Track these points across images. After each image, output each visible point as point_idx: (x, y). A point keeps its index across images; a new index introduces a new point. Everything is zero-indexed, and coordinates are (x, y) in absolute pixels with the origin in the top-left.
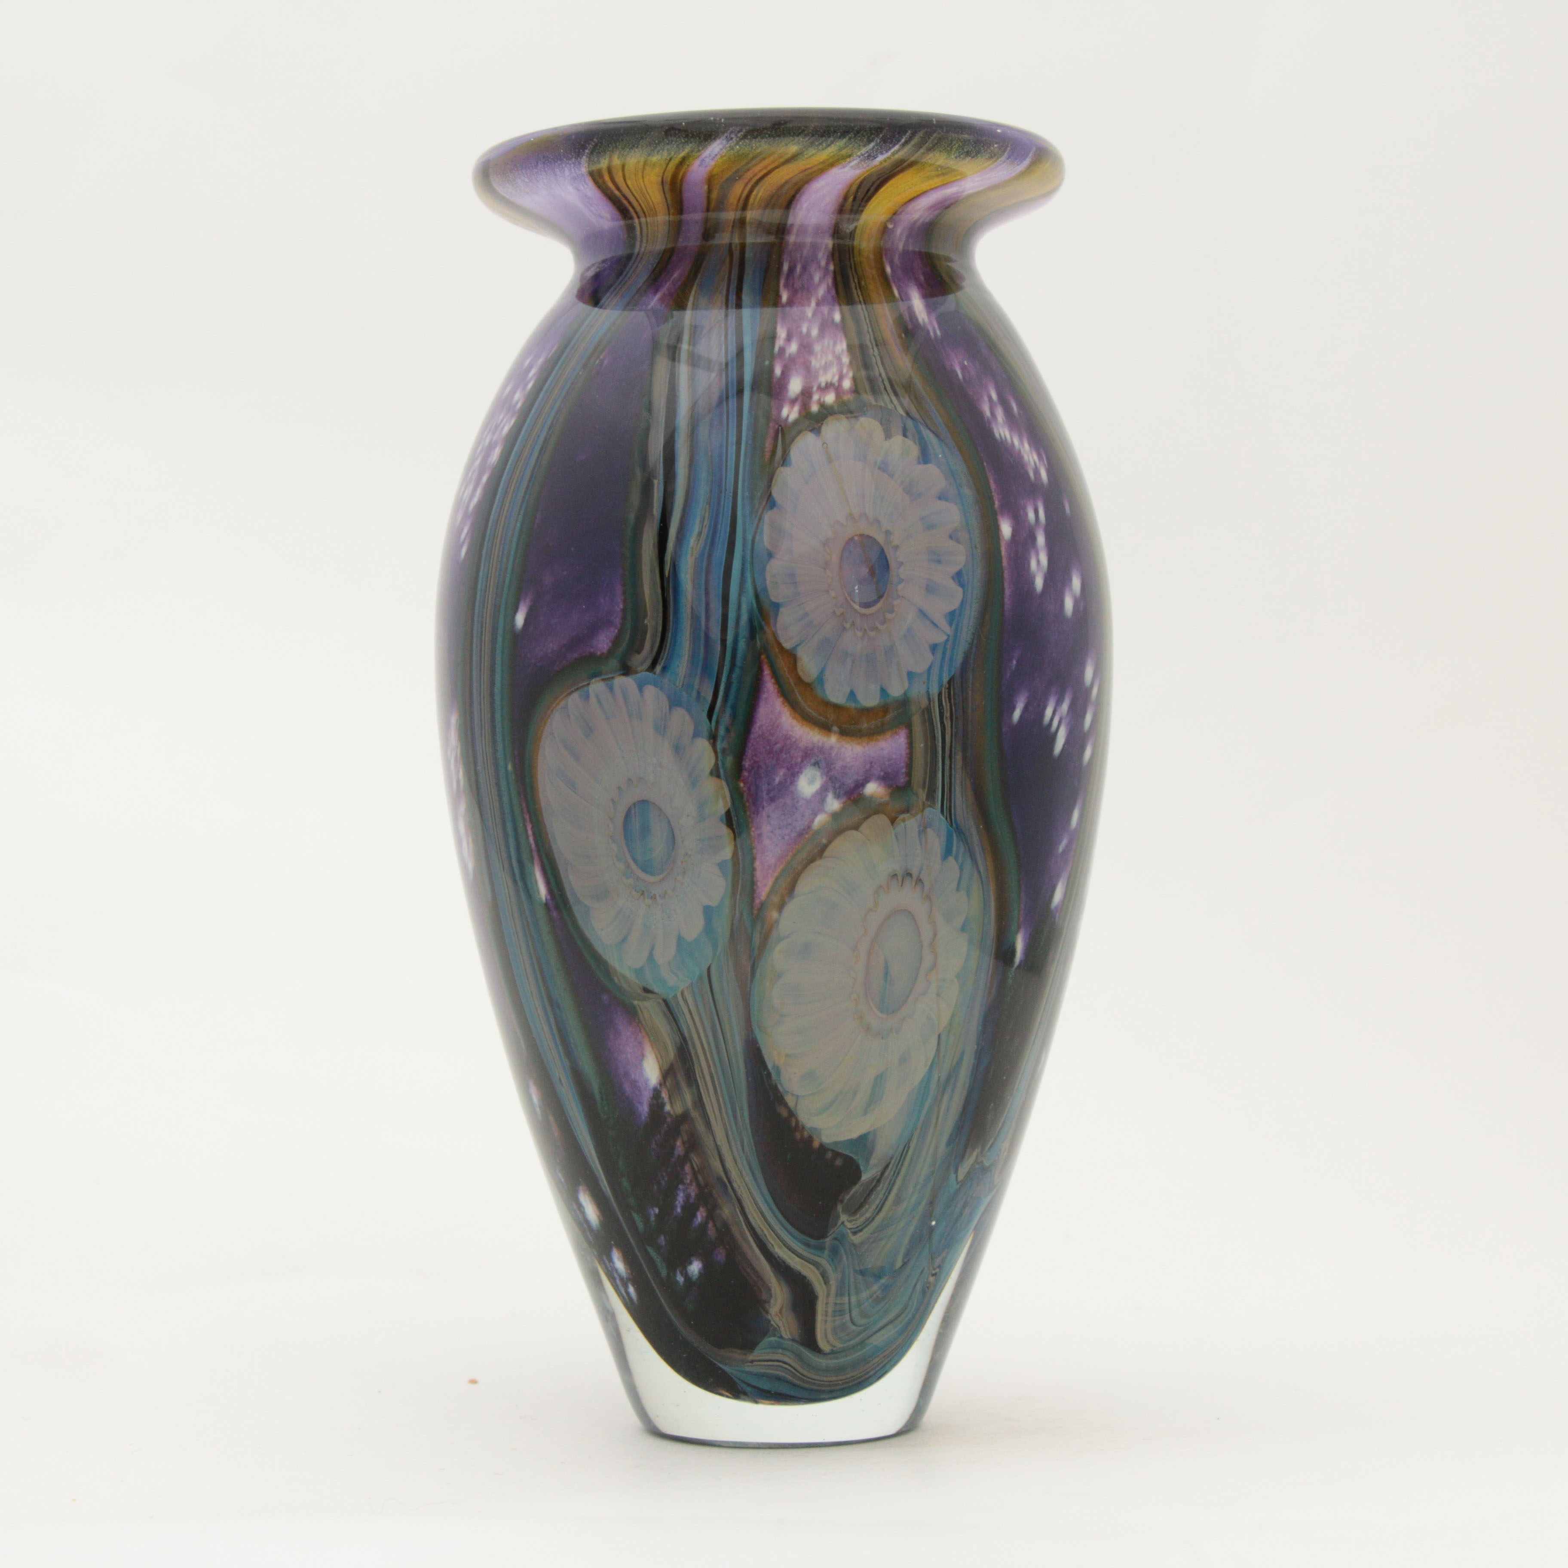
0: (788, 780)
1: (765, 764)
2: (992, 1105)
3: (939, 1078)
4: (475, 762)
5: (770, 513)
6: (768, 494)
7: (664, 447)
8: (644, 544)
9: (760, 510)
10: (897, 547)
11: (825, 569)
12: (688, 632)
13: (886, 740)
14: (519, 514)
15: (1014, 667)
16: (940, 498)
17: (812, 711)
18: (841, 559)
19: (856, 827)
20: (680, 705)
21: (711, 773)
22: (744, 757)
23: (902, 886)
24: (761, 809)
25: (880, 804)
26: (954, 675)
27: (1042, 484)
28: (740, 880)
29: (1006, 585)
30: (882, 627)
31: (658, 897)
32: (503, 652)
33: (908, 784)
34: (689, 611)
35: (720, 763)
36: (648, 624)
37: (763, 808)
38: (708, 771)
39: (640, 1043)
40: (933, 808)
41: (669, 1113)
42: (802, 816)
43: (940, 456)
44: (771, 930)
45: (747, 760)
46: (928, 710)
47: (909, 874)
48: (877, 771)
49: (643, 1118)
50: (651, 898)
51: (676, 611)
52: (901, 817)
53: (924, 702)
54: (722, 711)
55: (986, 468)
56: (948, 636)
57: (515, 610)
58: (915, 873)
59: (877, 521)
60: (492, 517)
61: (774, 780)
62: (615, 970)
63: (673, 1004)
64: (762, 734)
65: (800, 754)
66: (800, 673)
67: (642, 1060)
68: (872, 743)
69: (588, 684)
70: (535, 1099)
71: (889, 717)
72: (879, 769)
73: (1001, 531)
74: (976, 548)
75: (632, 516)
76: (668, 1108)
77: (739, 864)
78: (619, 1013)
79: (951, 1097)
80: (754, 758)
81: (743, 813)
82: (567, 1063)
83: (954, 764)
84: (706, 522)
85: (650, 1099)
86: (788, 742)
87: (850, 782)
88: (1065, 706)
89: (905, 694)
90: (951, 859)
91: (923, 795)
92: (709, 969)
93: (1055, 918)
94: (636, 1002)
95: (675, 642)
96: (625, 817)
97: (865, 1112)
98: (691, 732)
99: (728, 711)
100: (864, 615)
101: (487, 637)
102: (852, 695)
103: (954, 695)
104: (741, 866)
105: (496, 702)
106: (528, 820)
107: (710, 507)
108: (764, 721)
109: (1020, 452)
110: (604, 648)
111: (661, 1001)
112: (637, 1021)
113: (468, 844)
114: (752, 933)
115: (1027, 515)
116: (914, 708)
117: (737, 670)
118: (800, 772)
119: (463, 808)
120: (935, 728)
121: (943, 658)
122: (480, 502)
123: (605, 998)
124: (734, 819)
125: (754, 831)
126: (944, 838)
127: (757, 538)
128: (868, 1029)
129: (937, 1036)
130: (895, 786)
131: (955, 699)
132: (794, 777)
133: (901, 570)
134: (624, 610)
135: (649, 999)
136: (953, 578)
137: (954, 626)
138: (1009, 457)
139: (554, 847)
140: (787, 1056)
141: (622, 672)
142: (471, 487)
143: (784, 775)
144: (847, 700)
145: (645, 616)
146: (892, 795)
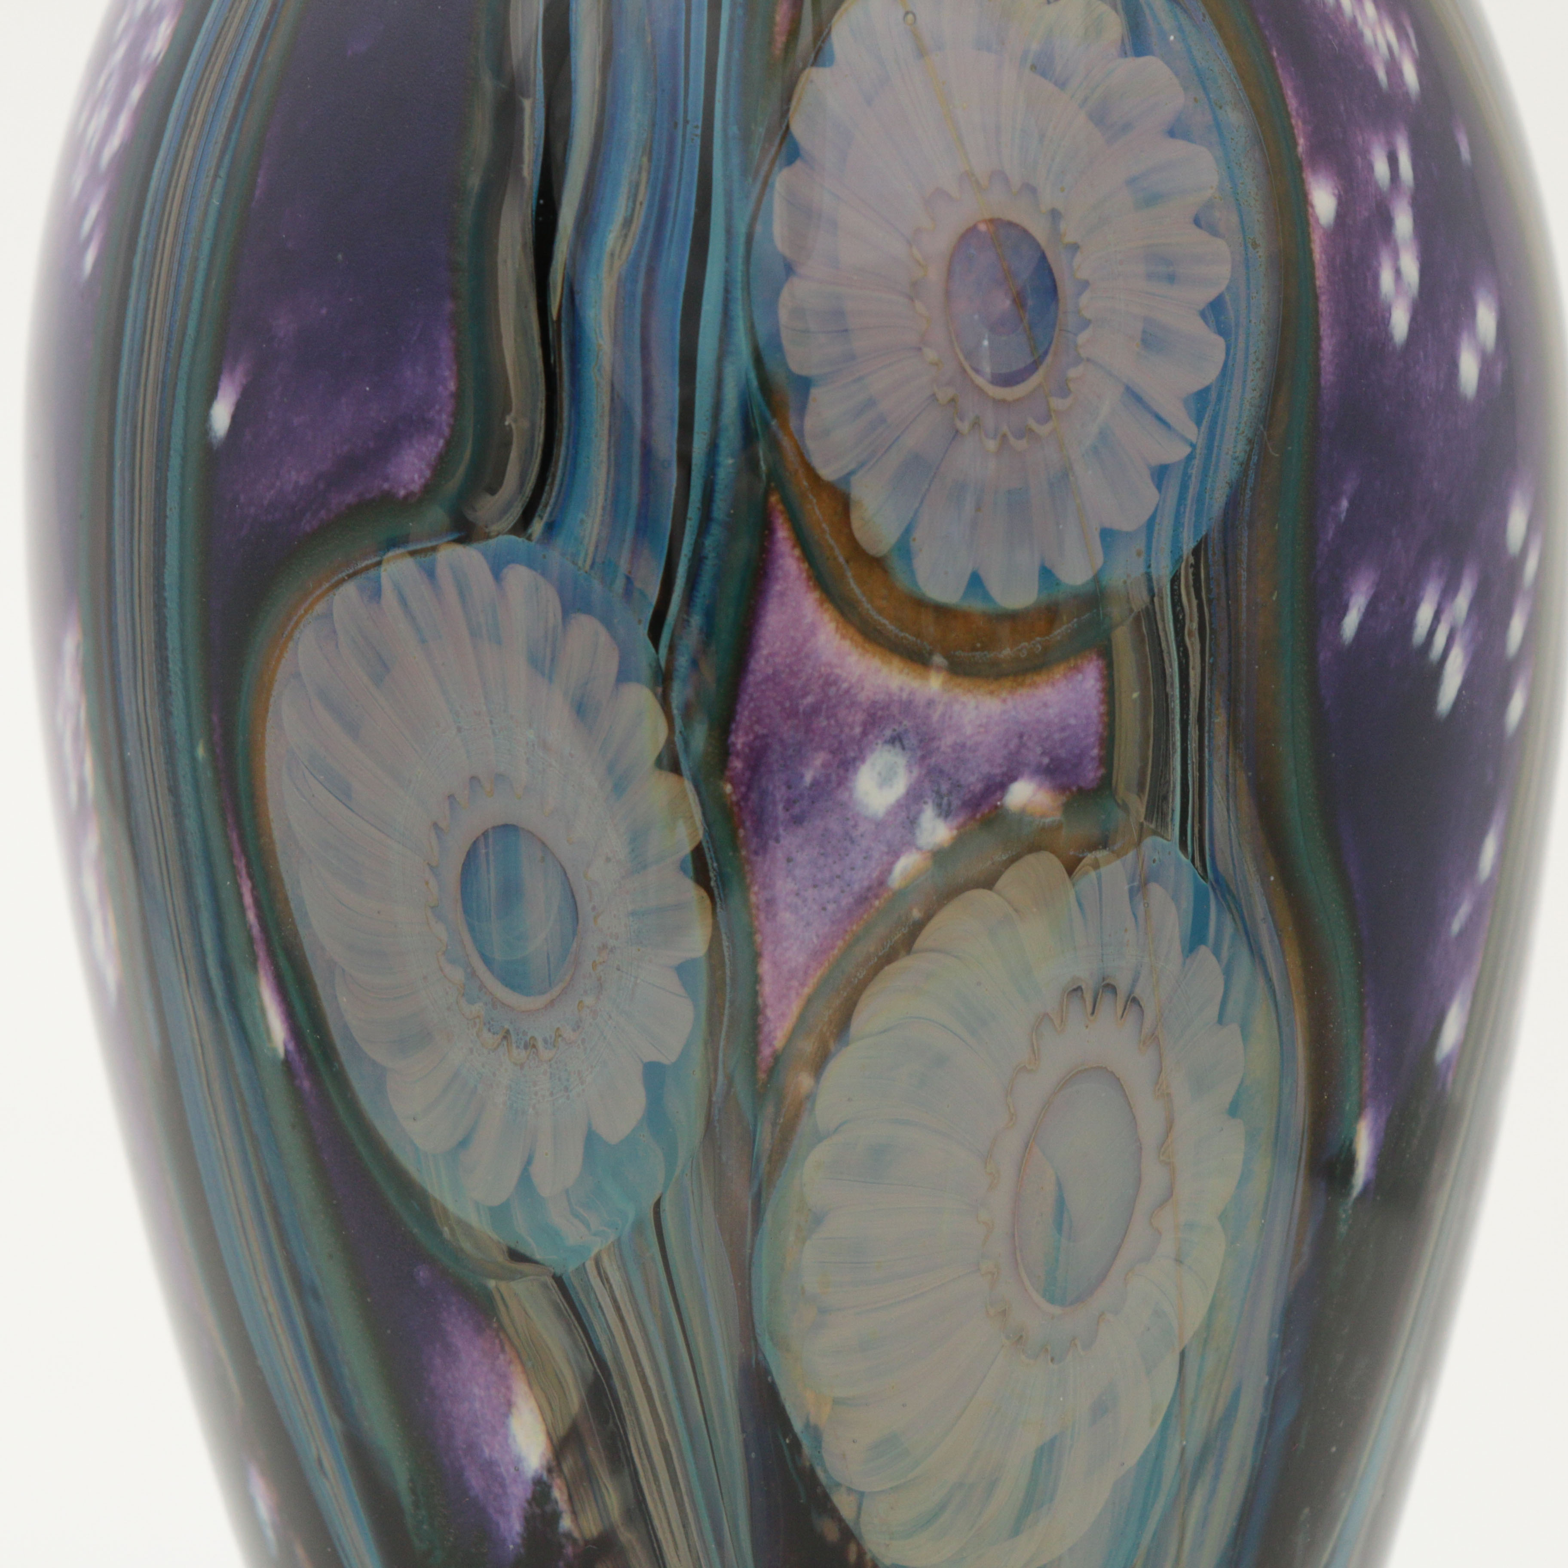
0: (834, 777)
1: (781, 741)
2: (1306, 1511)
3: (1183, 1450)
4: (121, 739)
5: (785, 172)
6: (784, 127)
7: (545, 18)
8: (501, 247)
9: (765, 168)
10: (1074, 248)
11: (912, 299)
12: (604, 446)
13: (1053, 684)
14: (216, 176)
15: (1343, 516)
16: (1172, 133)
17: (886, 622)
18: (950, 274)
19: (989, 882)
20: (586, 608)
21: (659, 763)
22: (734, 726)
23: (1093, 1013)
24: (772, 843)
25: (1043, 829)
26: (1206, 536)
27: (1407, 94)
28: (727, 1005)
29: (1325, 329)
30: (1043, 430)
31: (540, 1044)
32: (182, 489)
33: (1106, 785)
34: (605, 400)
35: (678, 738)
36: (514, 426)
37: (777, 840)
38: (651, 757)
39: (504, 1378)
40: (1163, 837)
41: (568, 1535)
42: (865, 858)
43: (1172, 38)
44: (797, 1116)
45: (740, 733)
46: (1150, 615)
47: (1111, 988)
48: (1034, 754)
49: (511, 1547)
50: (526, 1047)
51: (577, 398)
52: (1090, 857)
53: (1140, 599)
54: (683, 622)
55: (1278, 63)
56: (1193, 446)
57: (211, 395)
58: (1123, 985)
59: (1030, 189)
60: (153, 184)
61: (802, 776)
62: (445, 1210)
63: (574, 1283)
64: (774, 674)
65: (860, 717)
66: (858, 534)
67: (507, 1415)
68: (1023, 691)
69: (379, 564)
70: (264, 1507)
71: (1060, 632)
72: (1039, 750)
73: (1312, 206)
74: (1255, 245)
75: (474, 181)
76: (566, 1523)
77: (723, 964)
78: (454, 1309)
79: (1213, 1491)
80: (757, 728)
81: (731, 854)
82: (335, 1423)
83: (1209, 736)
84: (643, 194)
85: (526, 1505)
86: (832, 691)
87: (973, 781)
88: (1462, 602)
89: (1096, 579)
90: (1204, 951)
91: (1138, 806)
92: (657, 1205)
93: (1444, 1085)
94: (492, 1284)
95: (575, 465)
96: (464, 864)
97: (1016, 1531)
98: (613, 666)
99: (696, 620)
100: (1004, 401)
101: (147, 456)
102: (976, 582)
103: (1208, 578)
104: (728, 972)
105: (169, 604)
106: (244, 871)
107: (650, 160)
108: (778, 644)
109: (1354, 22)
110: (413, 481)
111: (550, 1282)
112: (495, 1325)
113: (105, 923)
114: (755, 1125)
115: (1370, 167)
116: (1116, 611)
117: (716, 531)
118: (860, 758)
119: (92, 843)
120: (1165, 655)
121: (1182, 498)
122: (126, 148)
123: (423, 1274)
124: (712, 865)
125: (756, 894)
126: (1187, 903)
127: (759, 229)
128: (1019, 1339)
129: (1177, 1357)
130: (1074, 789)
131: (1209, 591)
132: (847, 770)
133: (1084, 299)
134: (458, 396)
135: (523, 1275)
136: (1203, 315)
137: (1205, 422)
138: (1330, 37)
139: (302, 932)
140: (836, 1402)
141: (456, 536)
142: (104, 113)
143: (825, 766)
144: (966, 595)
145: (507, 409)
146: (1067, 808)
